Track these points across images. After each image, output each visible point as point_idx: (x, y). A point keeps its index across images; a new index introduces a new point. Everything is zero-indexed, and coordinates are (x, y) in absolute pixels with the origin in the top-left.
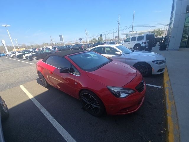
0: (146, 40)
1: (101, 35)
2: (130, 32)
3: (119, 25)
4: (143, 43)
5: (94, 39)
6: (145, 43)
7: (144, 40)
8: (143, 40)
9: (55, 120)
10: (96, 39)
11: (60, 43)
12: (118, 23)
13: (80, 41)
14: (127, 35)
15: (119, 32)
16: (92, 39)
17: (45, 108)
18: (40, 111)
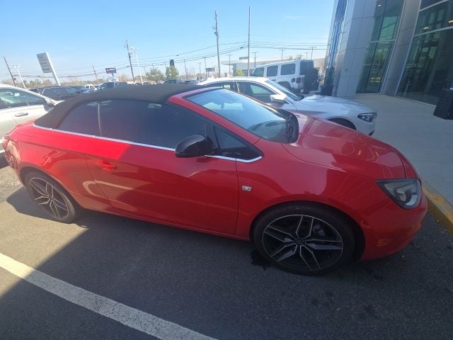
0: (301, 74)
1: (172, 62)
2: (240, 58)
3: (217, 39)
4: (293, 80)
5: (153, 72)
6: (299, 80)
7: (297, 75)
8: (294, 73)
9: (187, 330)
10: (159, 72)
11: (41, 81)
12: (216, 33)
13: (110, 75)
14: (235, 65)
15: (220, 56)
16: (149, 71)
17: (119, 300)
18: (100, 316)
